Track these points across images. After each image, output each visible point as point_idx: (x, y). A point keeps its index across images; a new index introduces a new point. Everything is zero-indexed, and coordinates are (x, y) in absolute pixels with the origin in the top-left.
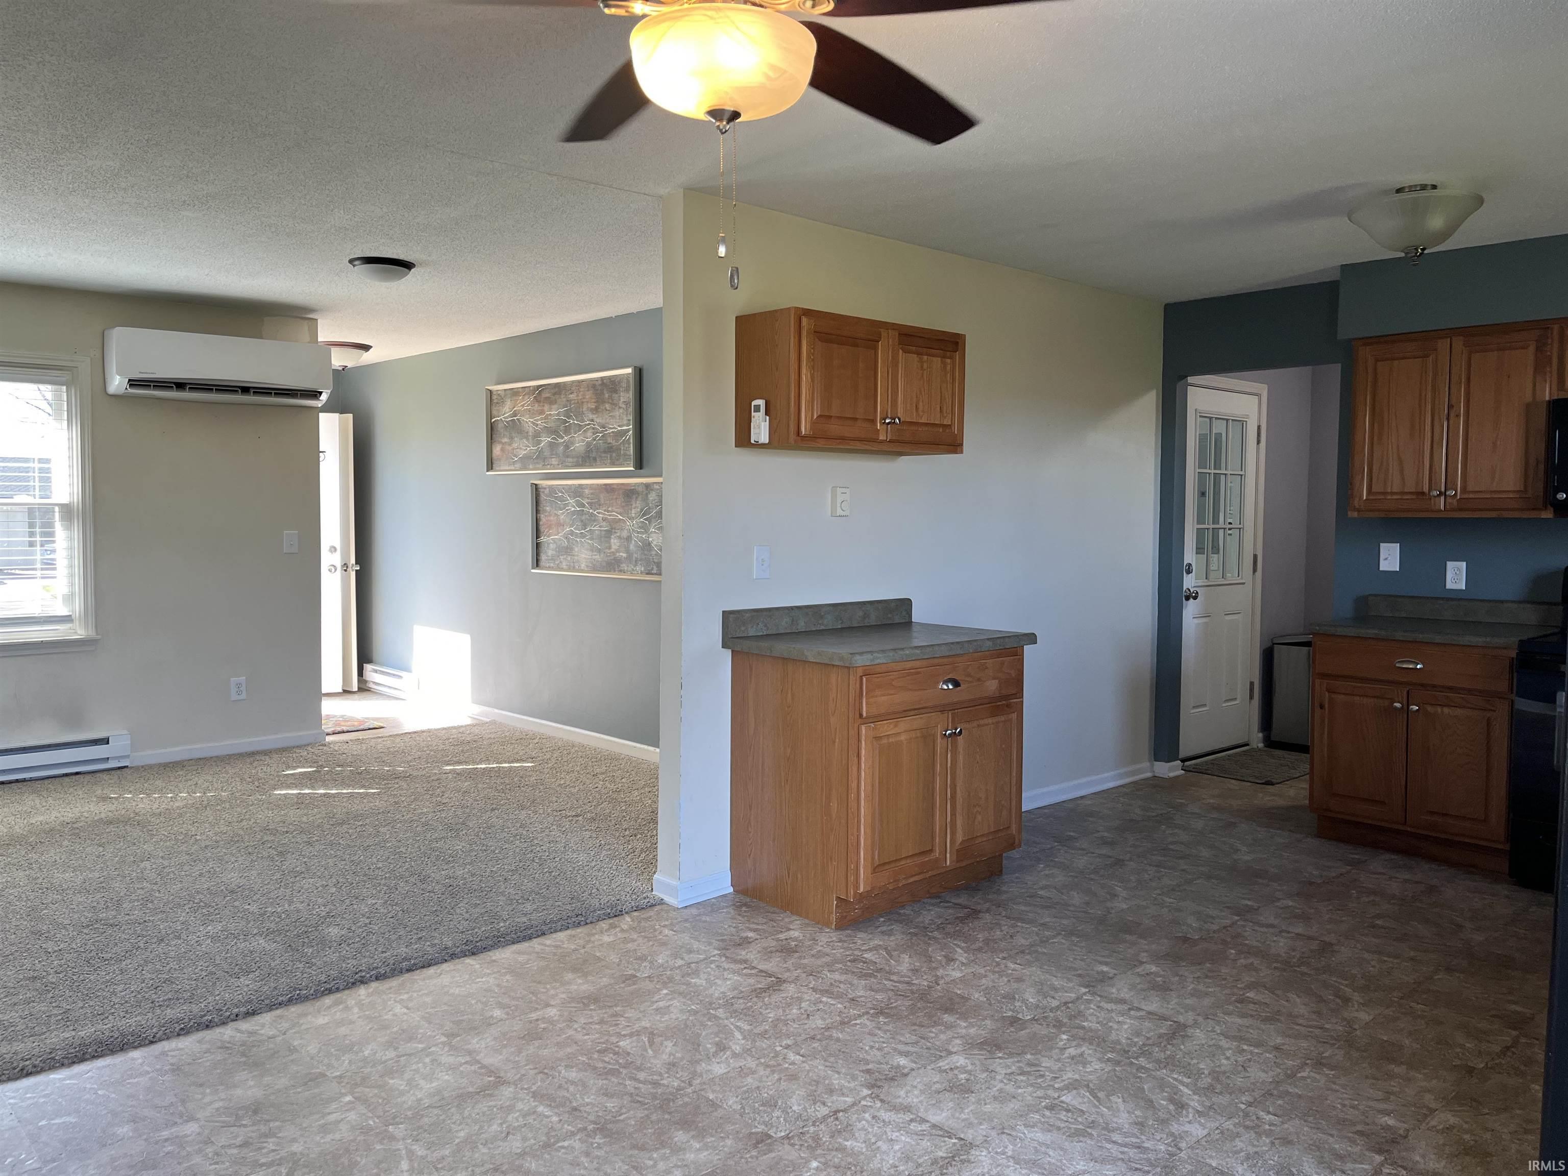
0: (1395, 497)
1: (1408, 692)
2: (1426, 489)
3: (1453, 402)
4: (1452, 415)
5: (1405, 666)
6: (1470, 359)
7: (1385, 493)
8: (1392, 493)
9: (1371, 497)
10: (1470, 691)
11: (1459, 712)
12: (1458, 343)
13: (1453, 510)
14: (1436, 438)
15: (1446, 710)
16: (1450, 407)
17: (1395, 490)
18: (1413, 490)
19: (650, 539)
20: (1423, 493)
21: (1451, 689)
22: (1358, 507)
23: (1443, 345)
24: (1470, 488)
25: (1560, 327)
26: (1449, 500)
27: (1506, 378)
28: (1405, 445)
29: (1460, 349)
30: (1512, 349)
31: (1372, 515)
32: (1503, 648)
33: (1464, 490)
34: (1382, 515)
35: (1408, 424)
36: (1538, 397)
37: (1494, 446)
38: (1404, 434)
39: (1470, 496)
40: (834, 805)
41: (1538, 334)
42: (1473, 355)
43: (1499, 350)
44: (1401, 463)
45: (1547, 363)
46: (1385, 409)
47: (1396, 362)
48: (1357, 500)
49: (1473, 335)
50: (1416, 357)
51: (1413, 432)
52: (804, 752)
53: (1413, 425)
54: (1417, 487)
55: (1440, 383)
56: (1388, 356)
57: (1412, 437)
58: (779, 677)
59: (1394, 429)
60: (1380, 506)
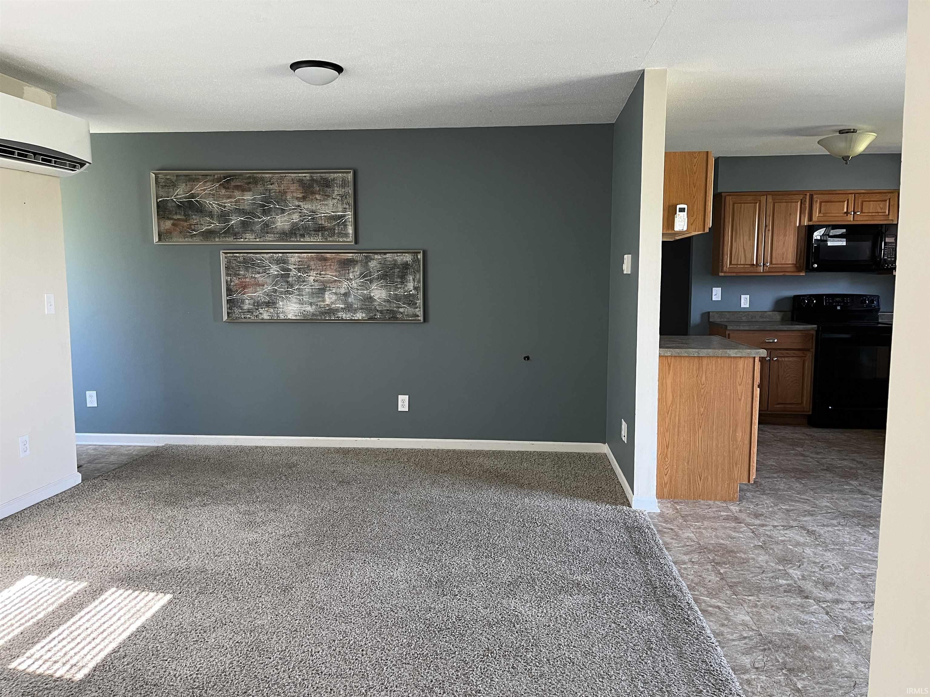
0: (742, 266)
2: (755, 263)
3: (767, 224)
4: (767, 230)
5: (768, 341)
6: (774, 205)
7: (737, 265)
8: (740, 265)
9: (730, 266)
10: (795, 350)
11: (791, 359)
12: (770, 198)
13: (765, 272)
15: (786, 359)
16: (766, 226)
17: (741, 263)
18: (750, 263)
19: (372, 294)
20: (754, 265)
21: (787, 349)
22: (725, 270)
23: (763, 199)
24: (774, 262)
25: (810, 195)
26: (765, 268)
27: (789, 215)
28: (746, 242)
29: (771, 200)
30: (791, 202)
31: (729, 274)
32: (809, 330)
33: (771, 263)
34: (734, 274)
35: (748, 233)
36: (802, 224)
37: (784, 243)
38: (746, 238)
39: (774, 266)
40: (739, 435)
41: (801, 197)
42: (776, 204)
43: (786, 202)
44: (745, 251)
45: (806, 209)
46: (738, 226)
47: (742, 204)
48: (725, 268)
49: (775, 195)
50: (751, 203)
51: (750, 237)
52: (716, 409)
53: (750, 234)
54: (751, 262)
55: (761, 215)
56: (739, 202)
57: (750, 240)
58: (695, 368)
59: (742, 236)
60: (736, 271)
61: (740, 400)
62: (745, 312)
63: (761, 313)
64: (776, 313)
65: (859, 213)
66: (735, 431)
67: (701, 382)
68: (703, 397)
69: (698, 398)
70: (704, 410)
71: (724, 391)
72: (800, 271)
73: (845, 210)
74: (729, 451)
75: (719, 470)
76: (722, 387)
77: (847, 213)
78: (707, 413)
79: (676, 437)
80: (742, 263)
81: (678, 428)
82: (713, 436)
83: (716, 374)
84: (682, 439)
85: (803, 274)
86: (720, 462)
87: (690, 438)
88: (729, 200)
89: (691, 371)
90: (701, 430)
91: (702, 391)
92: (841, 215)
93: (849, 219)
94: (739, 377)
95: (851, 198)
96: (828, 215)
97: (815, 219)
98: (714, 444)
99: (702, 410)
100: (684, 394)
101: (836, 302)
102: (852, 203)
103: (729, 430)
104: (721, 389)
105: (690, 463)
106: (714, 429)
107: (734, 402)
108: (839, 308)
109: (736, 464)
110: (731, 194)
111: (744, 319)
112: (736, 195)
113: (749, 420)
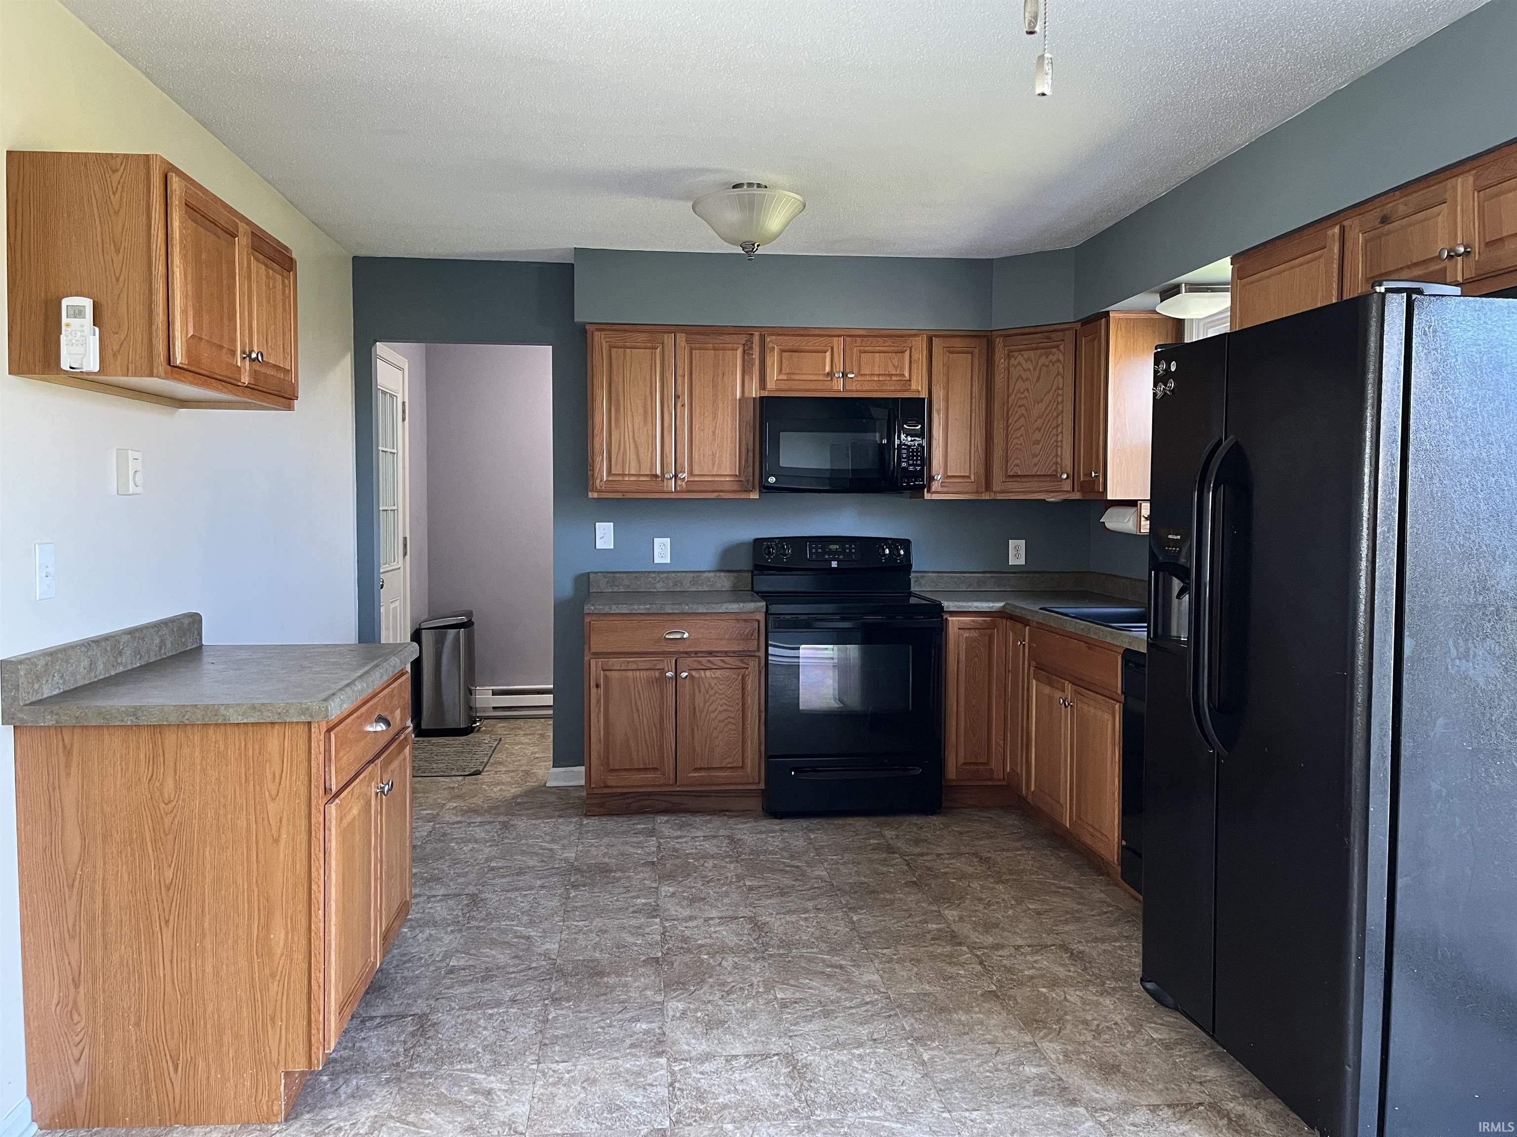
0: (632, 479)
1: (676, 661)
2: (658, 472)
3: (679, 393)
4: (679, 405)
5: (671, 637)
6: (691, 354)
7: (624, 475)
8: (630, 475)
9: (610, 479)
10: (726, 653)
11: (718, 673)
12: (681, 338)
13: (680, 492)
14: (666, 425)
15: (708, 673)
16: (677, 397)
18: (648, 473)
20: (656, 476)
21: (711, 653)
22: (598, 487)
23: (669, 339)
24: (696, 472)
25: (761, 335)
26: (679, 482)
27: (721, 375)
28: (639, 429)
29: (683, 344)
30: (724, 349)
31: (610, 496)
32: (752, 613)
33: (691, 474)
34: (620, 496)
35: (641, 410)
36: (746, 394)
37: (714, 432)
38: (639, 420)
39: (696, 479)
40: (278, 936)
41: (743, 339)
42: (694, 352)
43: (714, 349)
44: (636, 447)
45: (753, 365)
46: (621, 394)
47: (628, 350)
48: (598, 481)
49: (692, 334)
50: (645, 348)
51: (645, 418)
52: (208, 868)
53: (645, 412)
54: (651, 470)
55: (667, 374)
56: (621, 344)
57: (645, 423)
58: (142, 756)
59: (629, 414)
60: (618, 487)
61: (276, 841)
62: (662, 572)
63: (692, 575)
64: (722, 574)
65: (852, 376)
66: (266, 927)
67: (161, 794)
68: (171, 837)
69: (155, 841)
70: (175, 875)
71: (229, 817)
72: (747, 491)
73: (828, 369)
74: (253, 986)
75: (225, 1039)
76: (225, 806)
77: (831, 374)
78: (184, 882)
79: (100, 953)
80: (633, 472)
81: (104, 928)
82: (204, 948)
83: (204, 771)
84: (115, 958)
85: (755, 496)
86: (227, 1016)
87: (140, 954)
88: (600, 340)
89: (131, 766)
90: (170, 932)
91: (167, 820)
92: (821, 378)
93: (836, 388)
94: (269, 777)
95: (838, 344)
96: (796, 377)
97: (771, 385)
98: (209, 969)
99: (169, 874)
100: (114, 833)
101: (831, 552)
102: (839, 354)
103: (250, 926)
104: (222, 812)
105: (143, 1024)
106: (206, 925)
107: (261, 847)
108: (834, 564)
109: (273, 1019)
110: (603, 327)
111: (660, 587)
112: (616, 330)
113: (302, 894)
